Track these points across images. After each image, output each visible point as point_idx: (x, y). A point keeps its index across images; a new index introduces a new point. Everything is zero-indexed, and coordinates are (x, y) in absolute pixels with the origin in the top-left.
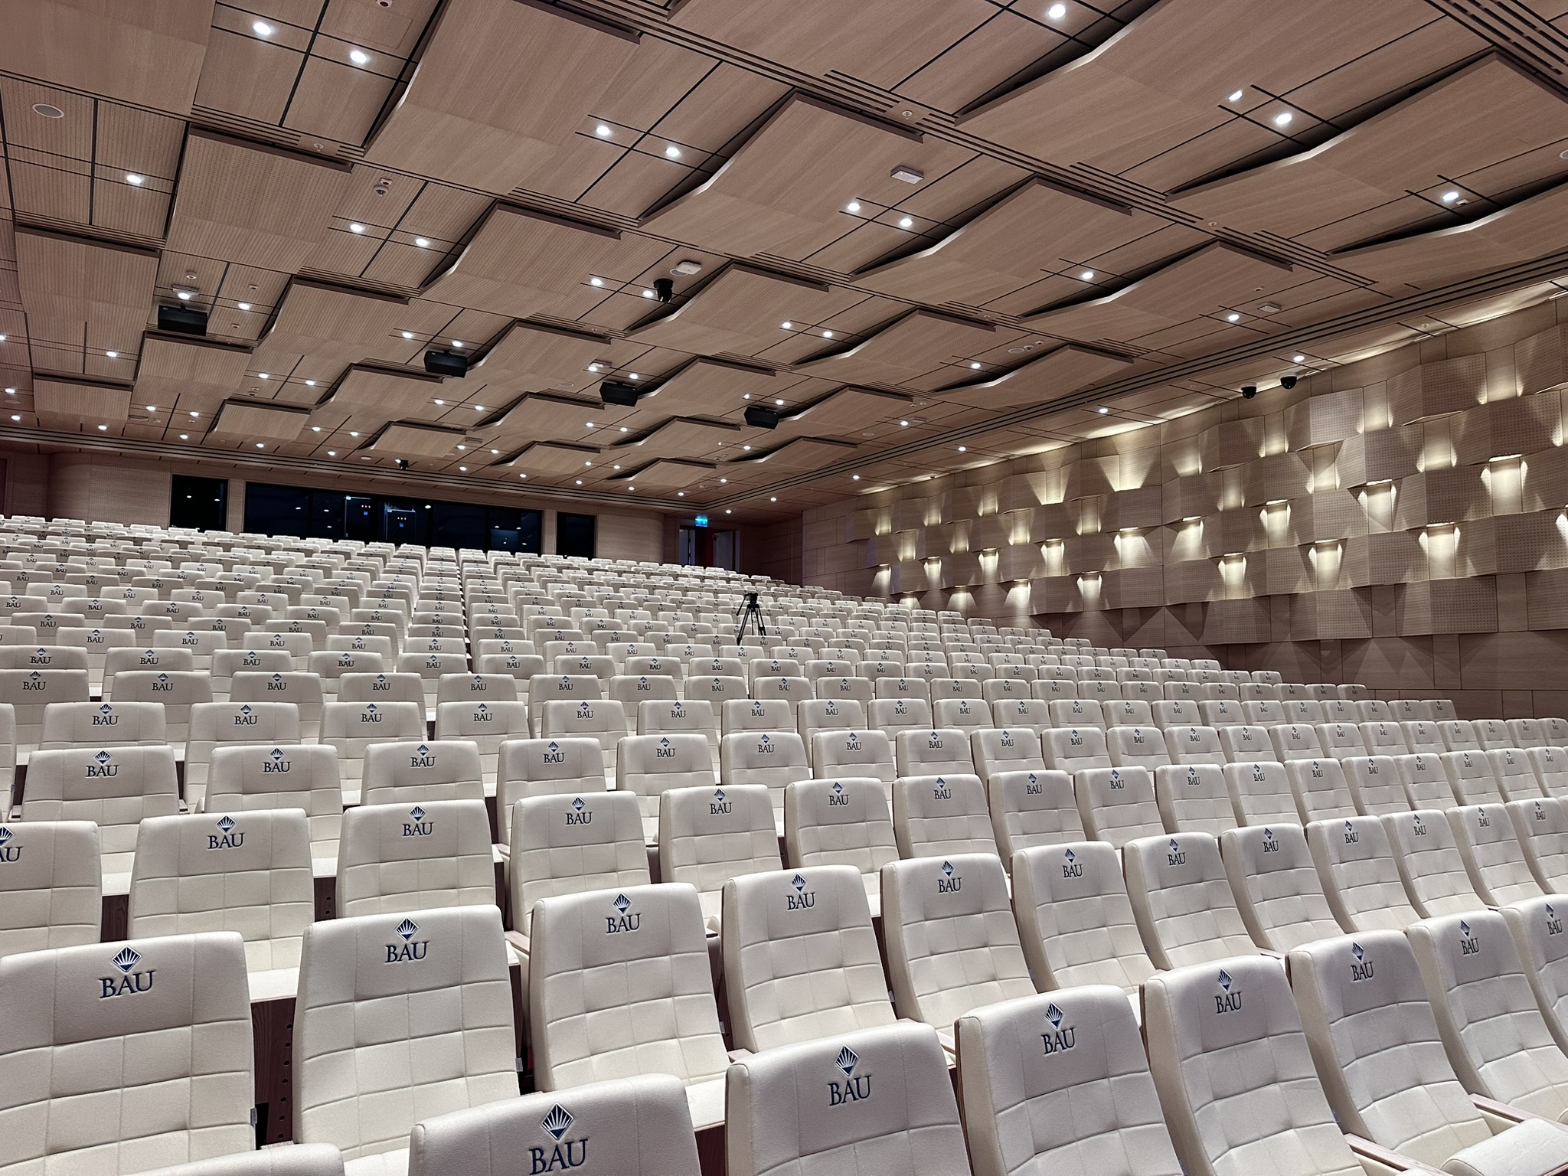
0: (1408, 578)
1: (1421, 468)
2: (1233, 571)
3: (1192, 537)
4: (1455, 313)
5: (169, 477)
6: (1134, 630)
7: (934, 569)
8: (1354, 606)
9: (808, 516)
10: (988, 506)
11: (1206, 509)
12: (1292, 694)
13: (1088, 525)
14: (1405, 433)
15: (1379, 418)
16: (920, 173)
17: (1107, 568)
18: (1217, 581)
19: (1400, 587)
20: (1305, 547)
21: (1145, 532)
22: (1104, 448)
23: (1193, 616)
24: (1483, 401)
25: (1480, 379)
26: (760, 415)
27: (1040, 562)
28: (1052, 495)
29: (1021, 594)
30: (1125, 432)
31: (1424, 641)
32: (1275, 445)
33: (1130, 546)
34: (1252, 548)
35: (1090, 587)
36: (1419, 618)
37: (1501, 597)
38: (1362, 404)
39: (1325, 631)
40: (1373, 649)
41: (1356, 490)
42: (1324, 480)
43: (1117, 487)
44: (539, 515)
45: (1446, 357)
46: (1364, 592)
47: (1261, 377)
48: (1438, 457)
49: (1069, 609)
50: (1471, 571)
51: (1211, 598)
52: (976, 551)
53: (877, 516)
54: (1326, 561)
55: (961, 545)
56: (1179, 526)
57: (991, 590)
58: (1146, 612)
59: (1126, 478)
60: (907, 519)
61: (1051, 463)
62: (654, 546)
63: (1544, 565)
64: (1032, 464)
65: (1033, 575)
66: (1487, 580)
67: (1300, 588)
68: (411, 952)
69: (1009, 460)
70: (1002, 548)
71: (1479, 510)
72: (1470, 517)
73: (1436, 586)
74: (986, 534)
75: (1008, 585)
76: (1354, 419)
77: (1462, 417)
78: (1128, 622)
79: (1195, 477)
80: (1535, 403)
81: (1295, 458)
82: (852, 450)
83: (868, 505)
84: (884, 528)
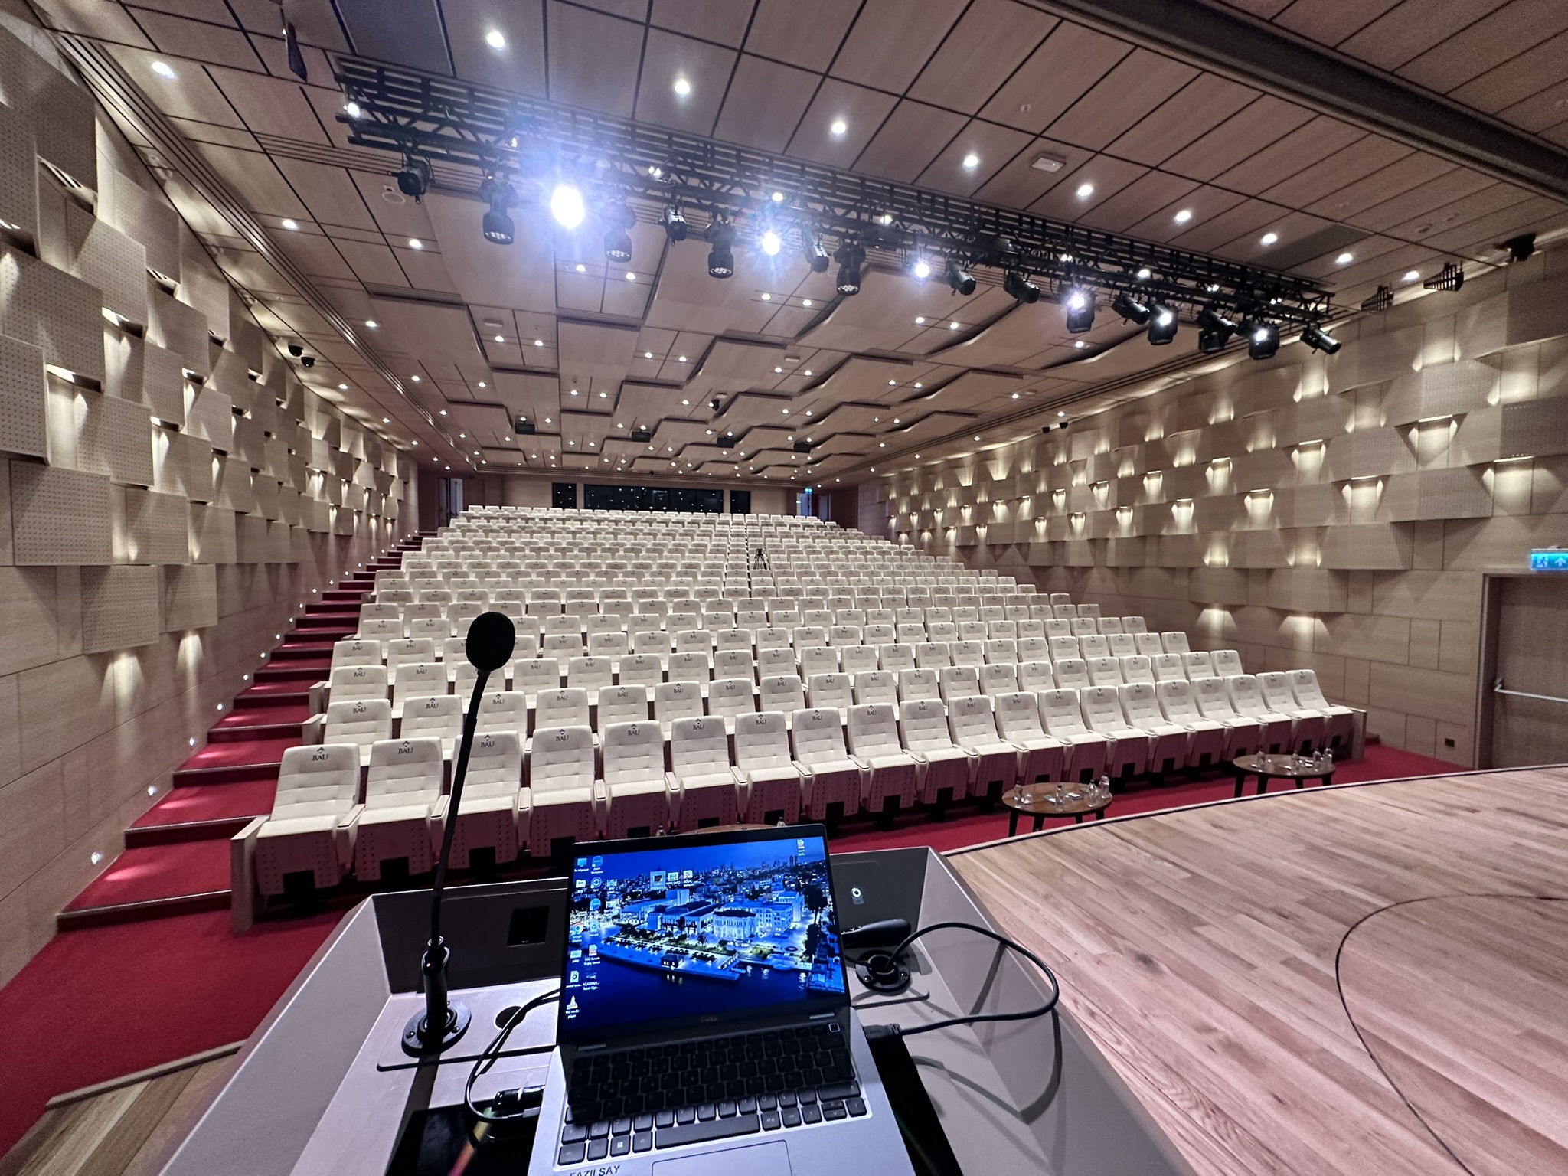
0: (1110, 536)
1: (1119, 476)
2: (1041, 526)
3: (1026, 506)
5: (550, 484)
6: (1001, 555)
7: (914, 519)
8: (1087, 548)
9: (860, 488)
10: (939, 486)
11: (1032, 492)
13: (982, 498)
14: (1113, 457)
15: (1104, 447)
17: (989, 522)
18: (1034, 531)
19: (1107, 539)
20: (1070, 516)
21: (1007, 503)
22: (989, 456)
23: (1024, 549)
24: (1147, 439)
25: (1146, 428)
26: (801, 447)
27: (961, 517)
28: (967, 482)
29: (952, 534)
30: (999, 447)
31: (1115, 569)
32: (1061, 459)
33: (1000, 510)
34: (1048, 515)
35: (982, 531)
36: (1112, 560)
37: (1148, 548)
38: (1097, 439)
40: (1095, 571)
41: (1092, 486)
42: (1080, 479)
44: (722, 492)
45: (1133, 413)
46: (1092, 541)
47: (1051, 422)
48: (1127, 470)
49: (972, 543)
50: (1135, 534)
51: (1031, 541)
52: (933, 511)
54: (1078, 523)
55: (927, 506)
56: (1021, 500)
57: (939, 531)
58: (1006, 546)
59: (999, 474)
61: (967, 463)
62: (781, 506)
63: (1164, 532)
64: (957, 464)
65: (957, 524)
66: (1142, 538)
67: (1066, 538)
69: (949, 461)
70: (944, 508)
71: (1140, 502)
72: (1137, 504)
74: (939, 500)
75: (946, 529)
76: (1093, 447)
77: (1136, 447)
78: (998, 552)
79: (1029, 474)
80: (1167, 444)
81: (1068, 467)
83: (886, 482)
84: (893, 496)
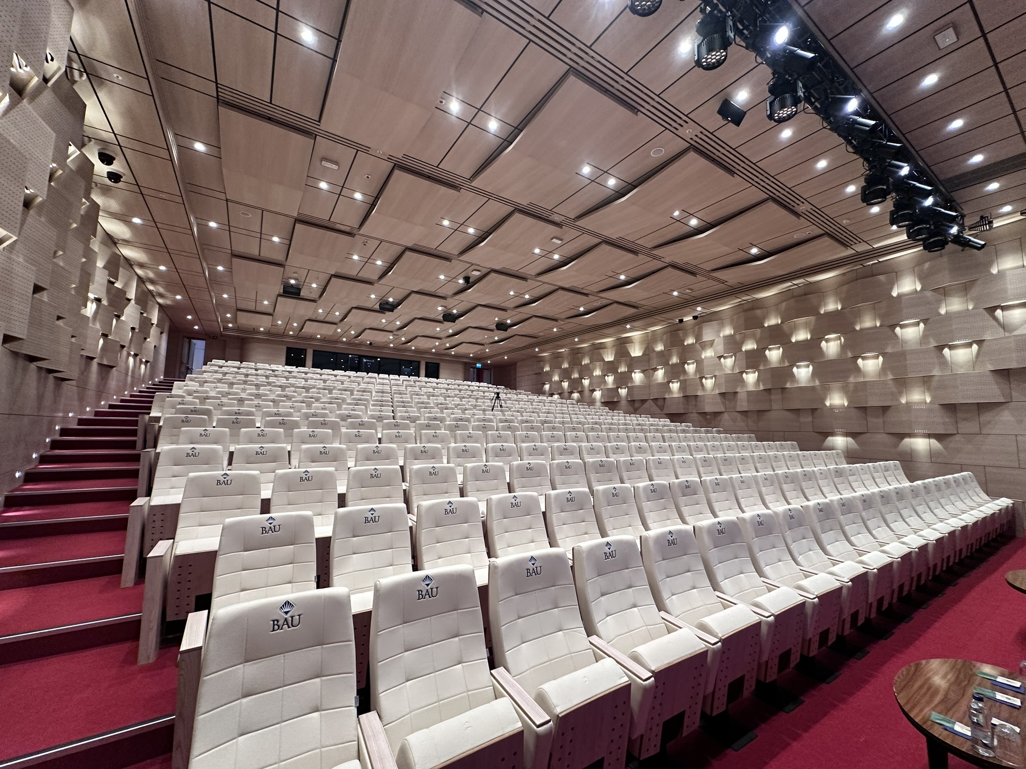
0: (739, 390)
1: (743, 350)
2: (675, 386)
3: (660, 374)
4: (756, 293)
5: (285, 348)
6: (640, 407)
7: (565, 385)
8: (719, 399)
9: (519, 364)
10: (586, 361)
11: (665, 364)
12: (696, 432)
13: (623, 369)
14: (738, 337)
15: (728, 331)
16: (561, 240)
17: (629, 385)
18: (669, 391)
19: (736, 393)
20: (701, 378)
21: (643, 371)
22: (628, 340)
23: (660, 403)
24: (766, 325)
25: (765, 317)
26: (501, 326)
27: (605, 382)
28: (609, 357)
29: (598, 394)
30: (636, 335)
31: (744, 413)
32: (690, 341)
33: (638, 377)
34: (682, 378)
35: (623, 392)
36: (743, 404)
37: (773, 397)
38: (722, 326)
39: (708, 409)
40: (726, 416)
41: (720, 357)
42: (708, 354)
43: (633, 355)
44: (419, 362)
45: (753, 309)
46: (722, 395)
47: (685, 316)
48: (750, 346)
49: (615, 400)
50: (762, 388)
51: (667, 396)
52: (581, 378)
53: (544, 365)
54: (709, 383)
56: (655, 369)
57: (587, 392)
58: (643, 401)
59: (636, 352)
60: (556, 365)
61: (609, 345)
62: (461, 375)
63: (788, 385)
64: (602, 346)
65: (602, 387)
66: (768, 391)
67: (699, 393)
68: (374, 520)
69: (593, 344)
70: (591, 377)
71: (764, 365)
72: (761, 368)
73: (749, 392)
74: (586, 371)
75: (593, 391)
76: (719, 331)
77: (758, 331)
78: (637, 405)
79: (661, 352)
80: (785, 327)
81: (698, 345)
82: (536, 340)
83: (541, 360)
84: (547, 369)
